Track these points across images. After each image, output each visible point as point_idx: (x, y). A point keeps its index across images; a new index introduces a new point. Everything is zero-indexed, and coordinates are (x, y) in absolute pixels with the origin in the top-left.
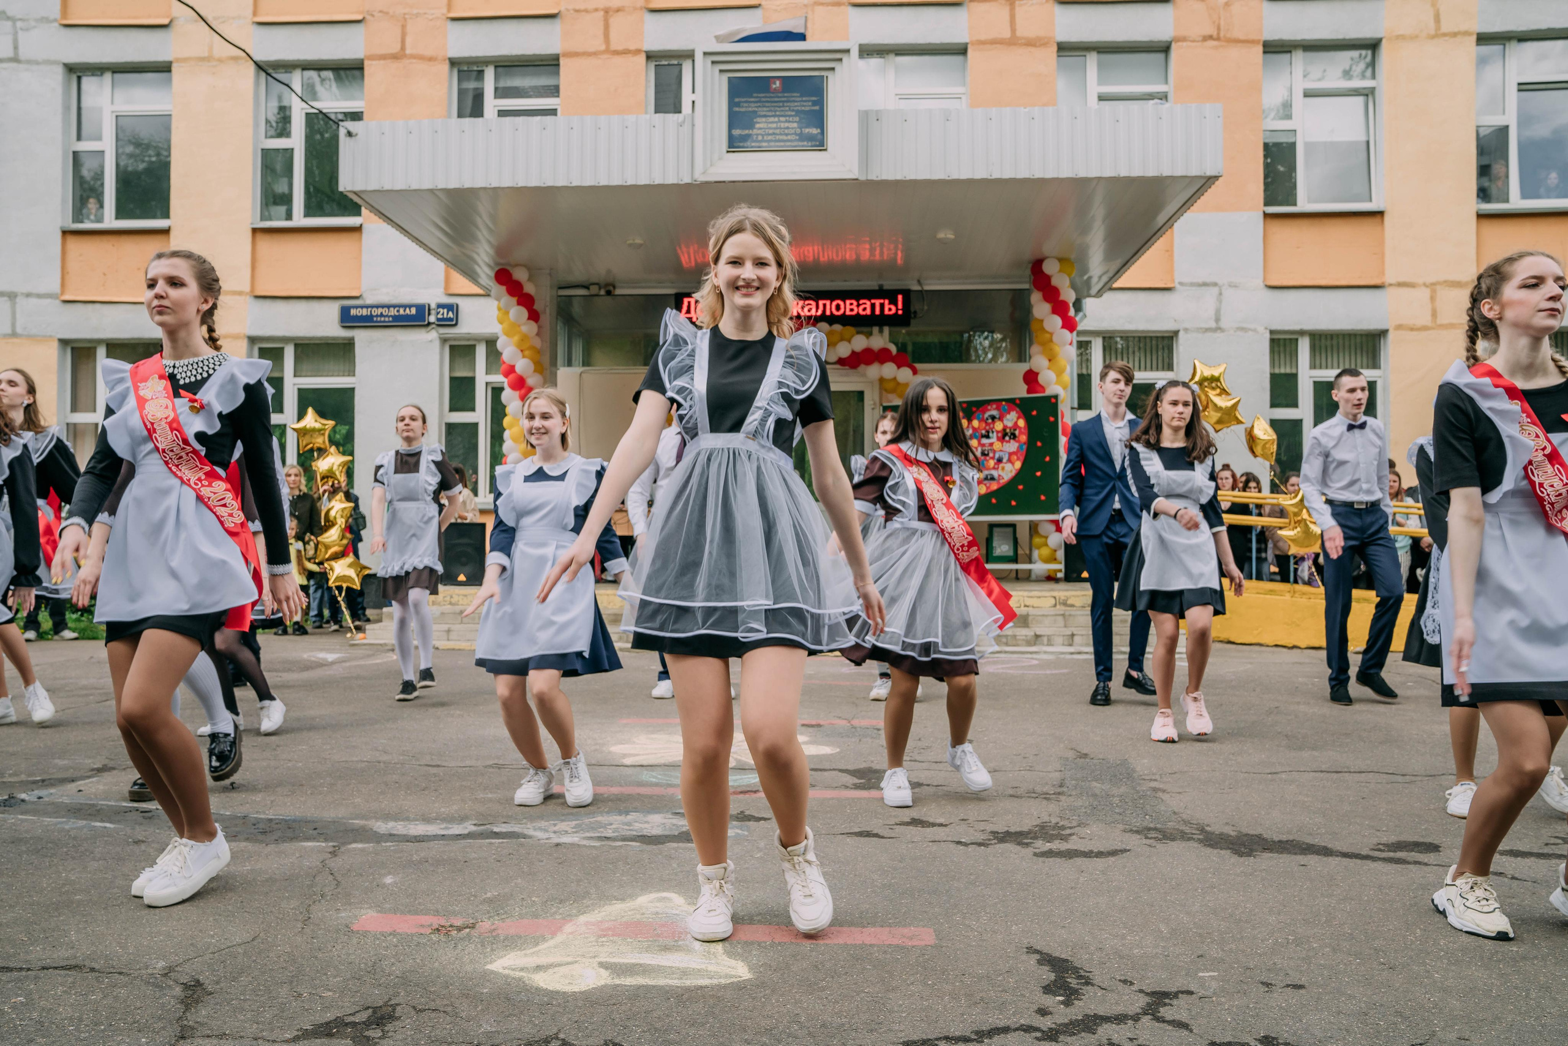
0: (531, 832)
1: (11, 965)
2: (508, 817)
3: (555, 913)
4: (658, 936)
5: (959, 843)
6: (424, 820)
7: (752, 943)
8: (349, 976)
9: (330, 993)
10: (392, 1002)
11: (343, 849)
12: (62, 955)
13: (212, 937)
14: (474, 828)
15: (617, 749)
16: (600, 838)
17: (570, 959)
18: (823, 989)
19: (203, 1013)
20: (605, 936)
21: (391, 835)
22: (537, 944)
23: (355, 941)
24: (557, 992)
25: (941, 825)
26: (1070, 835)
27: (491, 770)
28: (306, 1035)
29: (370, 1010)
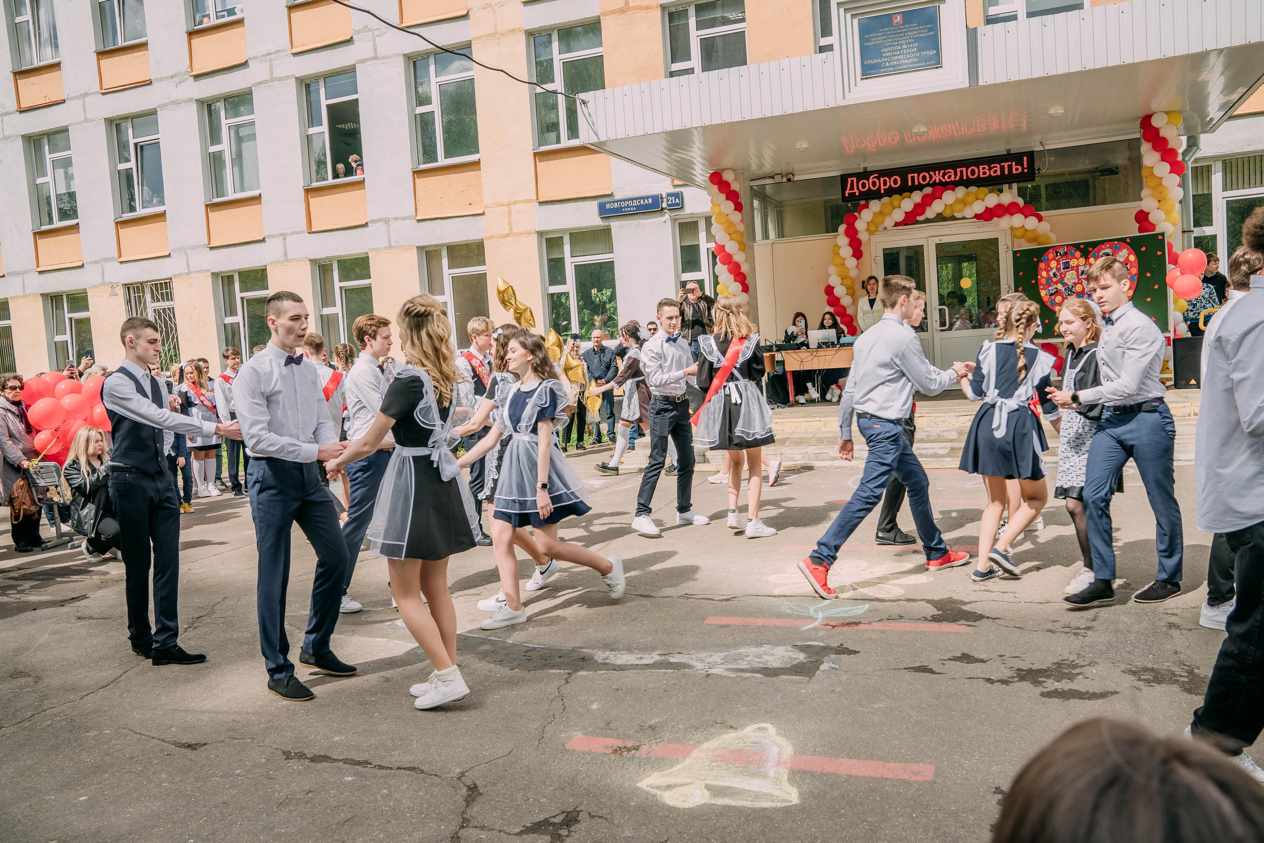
0: (693, 663)
1: (384, 764)
2: (683, 647)
3: (690, 739)
4: (749, 763)
5: (989, 680)
6: (628, 650)
7: (808, 773)
8: (557, 786)
9: (545, 800)
10: (578, 809)
11: (574, 675)
12: (407, 760)
13: (487, 750)
14: (657, 658)
15: (773, 579)
16: (737, 670)
17: (689, 781)
18: (841, 816)
19: (475, 809)
20: (715, 761)
21: (605, 664)
22: (672, 767)
23: (567, 756)
24: (674, 808)
25: (983, 661)
26: (1078, 674)
27: (682, 600)
28: (527, 830)
29: (565, 814)
